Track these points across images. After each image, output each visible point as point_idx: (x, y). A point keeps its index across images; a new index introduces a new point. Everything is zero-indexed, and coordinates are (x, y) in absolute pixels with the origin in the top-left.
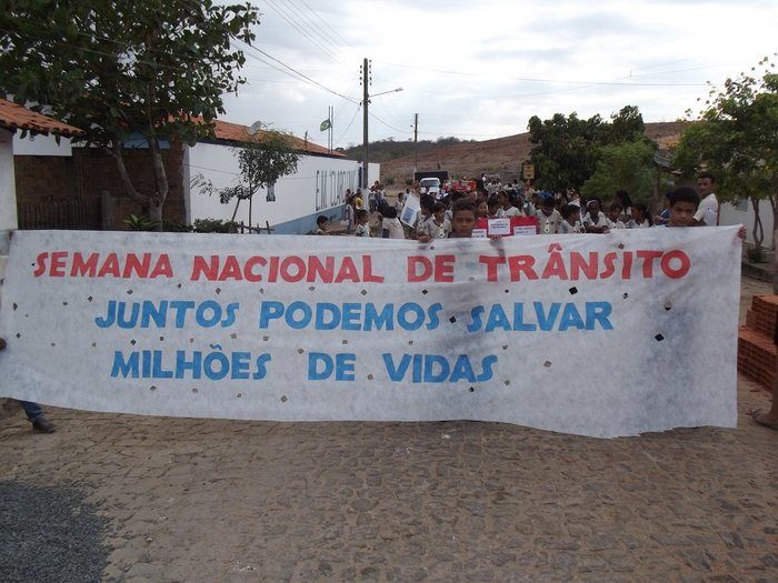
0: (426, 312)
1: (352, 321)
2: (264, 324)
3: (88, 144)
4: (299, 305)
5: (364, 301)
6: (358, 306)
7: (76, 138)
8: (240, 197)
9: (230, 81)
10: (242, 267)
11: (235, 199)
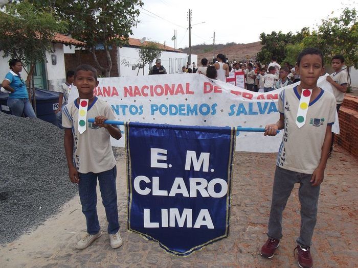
0: (211, 107)
1: (182, 112)
2: (153, 114)
3: (82, 48)
4: (163, 106)
5: (186, 103)
6: (184, 106)
7: (77, 46)
8: (140, 68)
9: (134, 22)
10: (140, 90)
11: (138, 68)
